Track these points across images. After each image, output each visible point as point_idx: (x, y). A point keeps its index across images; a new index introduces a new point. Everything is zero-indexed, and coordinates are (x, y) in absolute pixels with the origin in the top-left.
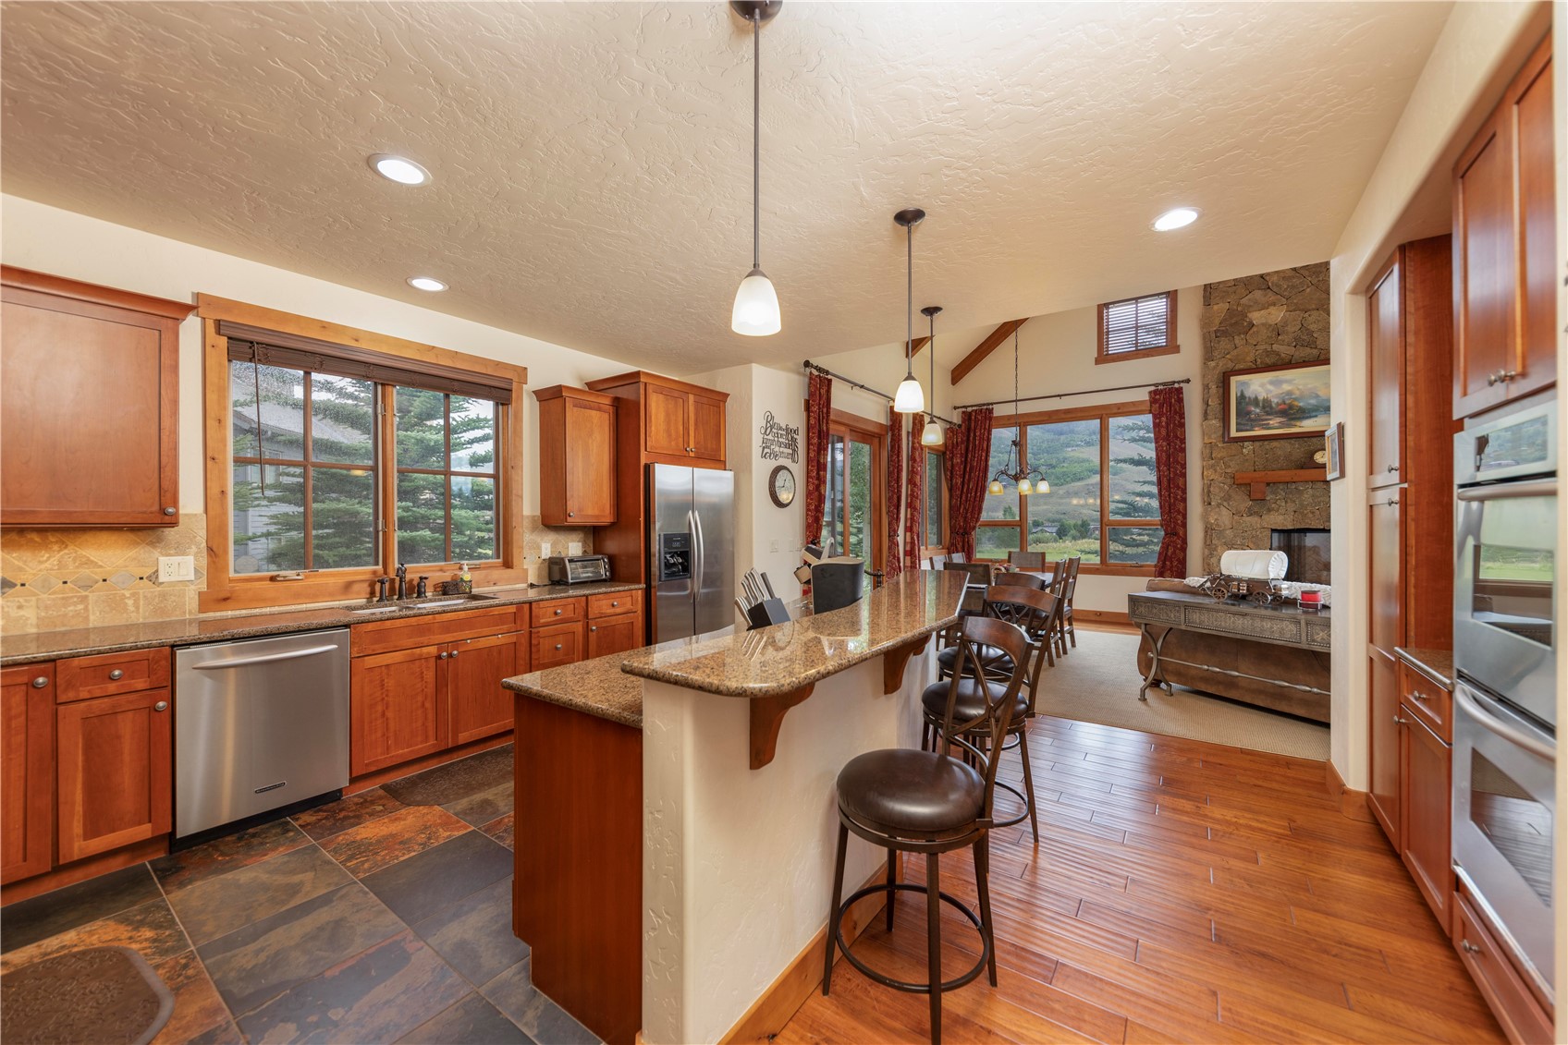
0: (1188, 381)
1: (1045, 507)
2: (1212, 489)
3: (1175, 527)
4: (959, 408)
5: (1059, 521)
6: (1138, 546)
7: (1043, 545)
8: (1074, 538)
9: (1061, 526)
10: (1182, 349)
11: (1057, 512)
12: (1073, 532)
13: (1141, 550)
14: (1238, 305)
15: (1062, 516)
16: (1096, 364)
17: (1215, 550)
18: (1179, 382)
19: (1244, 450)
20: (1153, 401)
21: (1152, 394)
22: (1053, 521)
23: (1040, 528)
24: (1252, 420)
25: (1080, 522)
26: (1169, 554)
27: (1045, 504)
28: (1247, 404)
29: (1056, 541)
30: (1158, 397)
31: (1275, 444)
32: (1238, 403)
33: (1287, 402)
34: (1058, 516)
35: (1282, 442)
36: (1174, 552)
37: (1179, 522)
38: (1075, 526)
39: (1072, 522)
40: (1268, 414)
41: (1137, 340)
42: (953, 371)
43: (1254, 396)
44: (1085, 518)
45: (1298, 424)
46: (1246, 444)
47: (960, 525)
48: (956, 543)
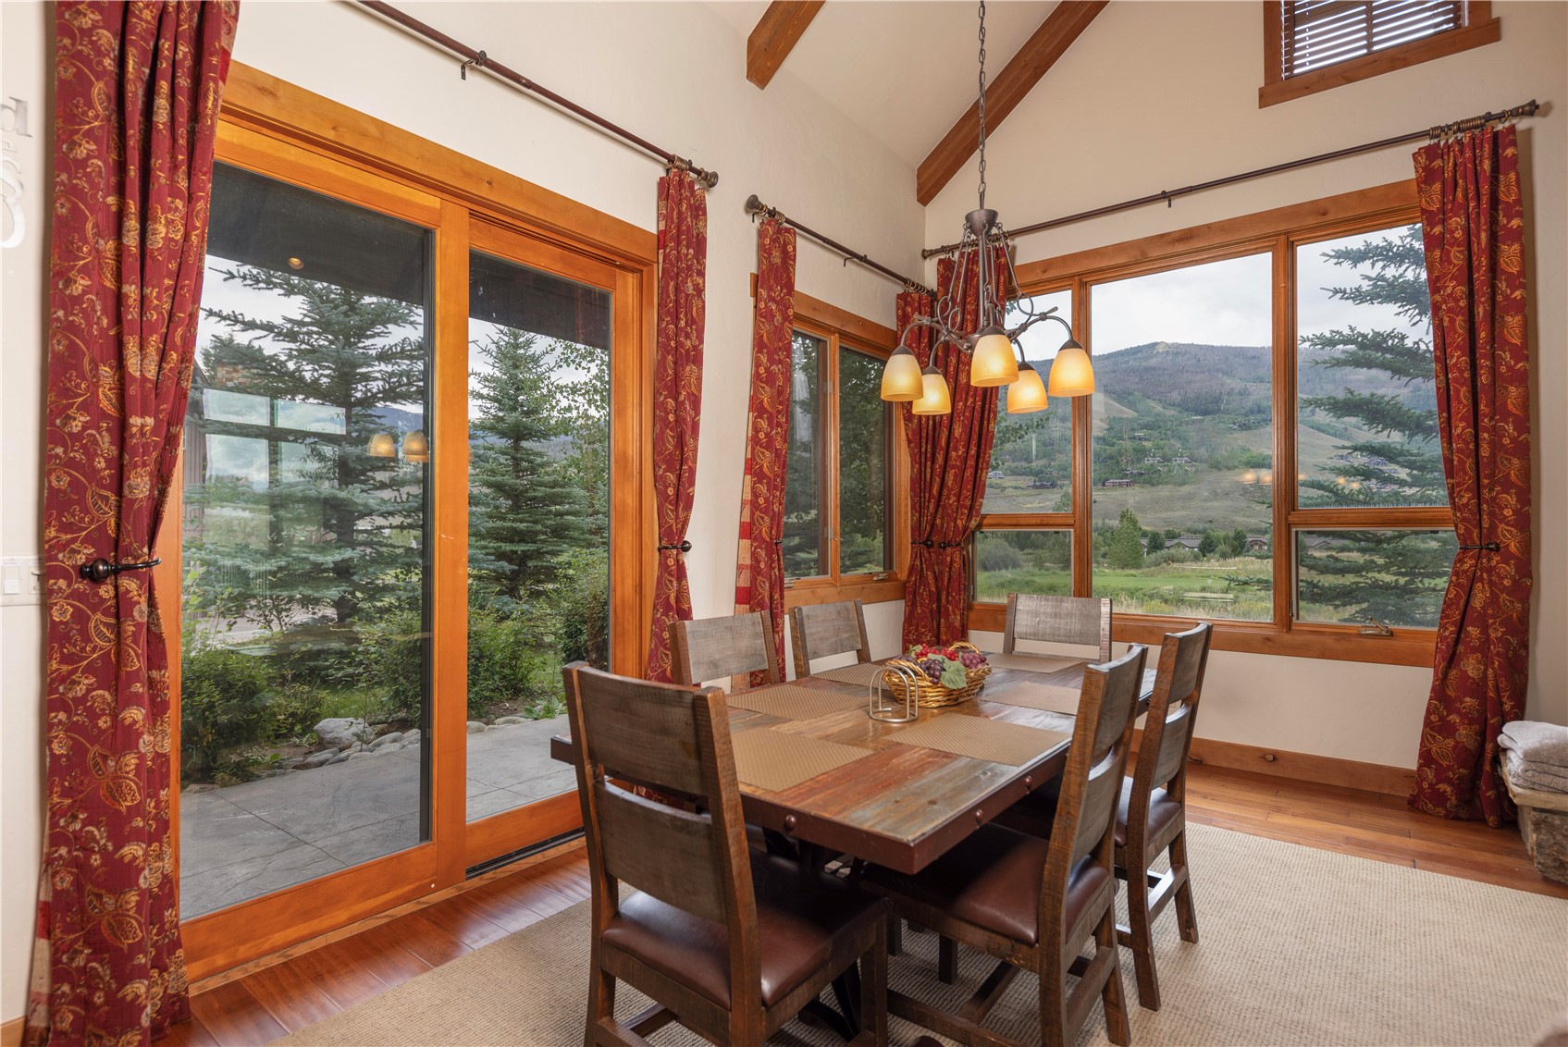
0: (1532, 109)
1: (1184, 513)
3: (1493, 527)
4: (933, 253)
5: (1203, 531)
6: (1343, 571)
7: (1175, 565)
8: (1224, 556)
9: (1206, 538)
10: (1506, 29)
11: (1200, 520)
12: (1222, 547)
13: (1349, 579)
15: (1207, 525)
16: (1262, 106)
18: (1501, 116)
20: (1427, 175)
21: (1422, 160)
22: (1195, 532)
23: (1176, 541)
25: (1232, 534)
26: (1478, 602)
27: (1183, 508)
29: (1196, 558)
30: (1438, 163)
34: (1201, 526)
36: (1493, 600)
37: (1508, 512)
38: (1226, 539)
39: (1221, 534)
41: (1370, 27)
42: (922, 170)
44: (1240, 529)
47: (933, 525)
48: (922, 568)
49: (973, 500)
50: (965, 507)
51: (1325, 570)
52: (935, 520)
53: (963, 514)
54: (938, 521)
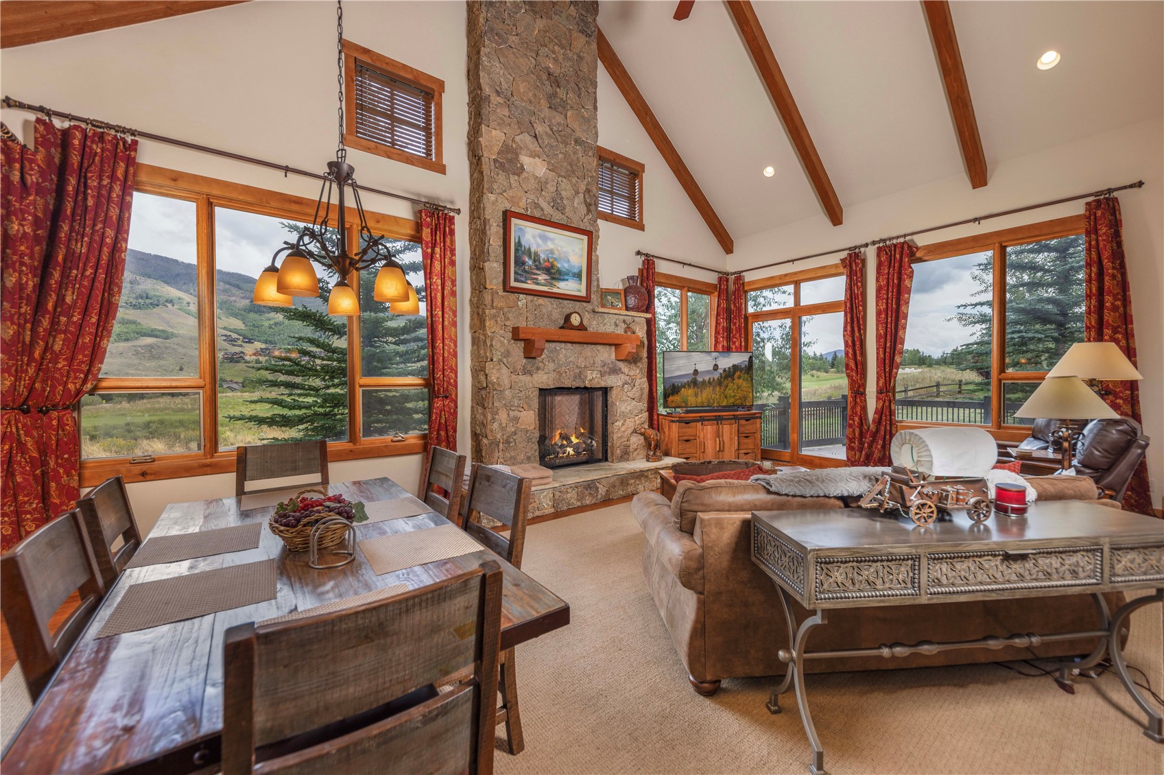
2: (494, 343)
3: (447, 387)
4: (21, 106)
10: (447, 170)
14: (513, 140)
17: (497, 413)
19: (519, 303)
24: (526, 272)
28: (523, 253)
31: (541, 301)
32: (516, 250)
33: (551, 260)
35: (546, 299)
40: (538, 269)
43: (527, 247)
45: (557, 284)
46: (521, 296)
47: (31, 389)
48: (19, 435)
49: (91, 364)
50: (81, 371)
51: (291, 408)
52: (34, 384)
53: (76, 378)
54: (37, 385)
